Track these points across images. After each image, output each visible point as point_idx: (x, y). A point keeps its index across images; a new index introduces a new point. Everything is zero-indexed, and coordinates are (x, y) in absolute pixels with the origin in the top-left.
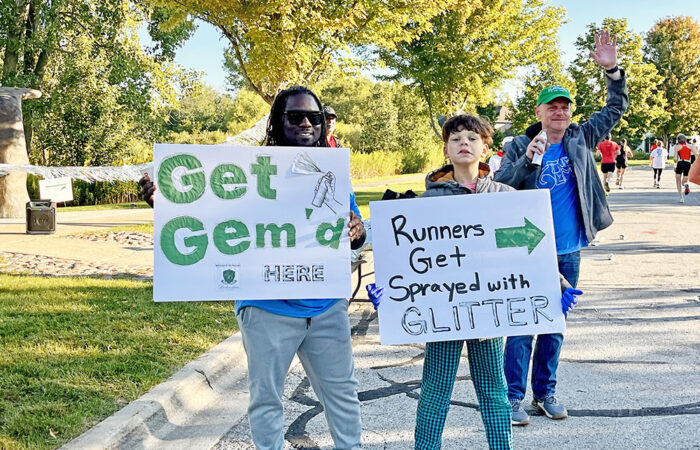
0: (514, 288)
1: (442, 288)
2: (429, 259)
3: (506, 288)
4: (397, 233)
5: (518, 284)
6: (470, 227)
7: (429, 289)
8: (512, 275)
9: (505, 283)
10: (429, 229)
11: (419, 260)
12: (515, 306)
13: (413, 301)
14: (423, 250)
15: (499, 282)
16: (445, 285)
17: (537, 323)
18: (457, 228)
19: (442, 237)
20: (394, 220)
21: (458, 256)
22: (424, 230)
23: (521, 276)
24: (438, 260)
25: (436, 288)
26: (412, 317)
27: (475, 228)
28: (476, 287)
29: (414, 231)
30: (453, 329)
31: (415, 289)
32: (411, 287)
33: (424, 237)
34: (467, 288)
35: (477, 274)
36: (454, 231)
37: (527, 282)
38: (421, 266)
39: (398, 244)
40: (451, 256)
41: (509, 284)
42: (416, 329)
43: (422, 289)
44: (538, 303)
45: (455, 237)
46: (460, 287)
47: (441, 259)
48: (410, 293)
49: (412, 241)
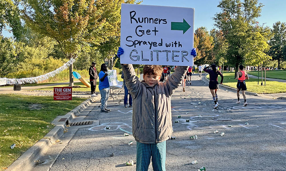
0: (176, 46)
1: (147, 43)
2: (144, 31)
3: (173, 46)
4: (131, 18)
5: (177, 45)
6: (162, 20)
7: (142, 43)
8: (176, 42)
9: (173, 44)
10: (145, 19)
11: (140, 31)
12: (175, 54)
13: (135, 47)
14: (142, 27)
15: (170, 44)
16: (149, 42)
17: (183, 61)
18: (156, 20)
19: (150, 22)
20: (131, 13)
21: (155, 31)
22: (143, 18)
23: (179, 42)
24: (147, 32)
25: (145, 43)
26: (134, 53)
27: (163, 20)
28: (161, 44)
29: (139, 19)
30: (150, 60)
31: (136, 42)
32: (135, 41)
33: (142, 22)
34: (157, 45)
35: (162, 39)
36: (155, 21)
37: (181, 45)
38: (140, 33)
39: (131, 23)
40: (153, 31)
41: (174, 45)
42: (135, 59)
43: (140, 43)
44: (184, 54)
45: (155, 23)
46: (154, 44)
47: (148, 31)
48: (134, 44)
49: (137, 22)
